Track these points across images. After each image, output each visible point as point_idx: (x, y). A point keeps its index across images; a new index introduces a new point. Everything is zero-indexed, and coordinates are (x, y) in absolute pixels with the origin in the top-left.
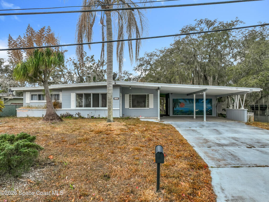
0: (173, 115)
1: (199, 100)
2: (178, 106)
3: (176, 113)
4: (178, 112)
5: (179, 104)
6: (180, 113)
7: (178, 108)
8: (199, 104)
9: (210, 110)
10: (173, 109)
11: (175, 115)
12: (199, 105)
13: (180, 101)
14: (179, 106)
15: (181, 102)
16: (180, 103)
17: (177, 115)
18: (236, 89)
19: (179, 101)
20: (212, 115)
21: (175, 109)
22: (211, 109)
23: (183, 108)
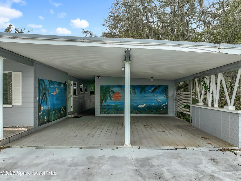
0: (101, 114)
1: (146, 89)
2: (109, 98)
3: (106, 110)
4: (109, 109)
5: (111, 95)
6: (112, 111)
7: (109, 102)
8: (147, 95)
9: (164, 104)
10: (101, 102)
11: (104, 113)
12: (145, 96)
13: (114, 89)
14: (111, 99)
15: (115, 92)
16: (113, 92)
17: (109, 113)
18: (217, 50)
19: (112, 90)
20: (168, 114)
21: (104, 104)
22: (167, 103)
23: (119, 101)
